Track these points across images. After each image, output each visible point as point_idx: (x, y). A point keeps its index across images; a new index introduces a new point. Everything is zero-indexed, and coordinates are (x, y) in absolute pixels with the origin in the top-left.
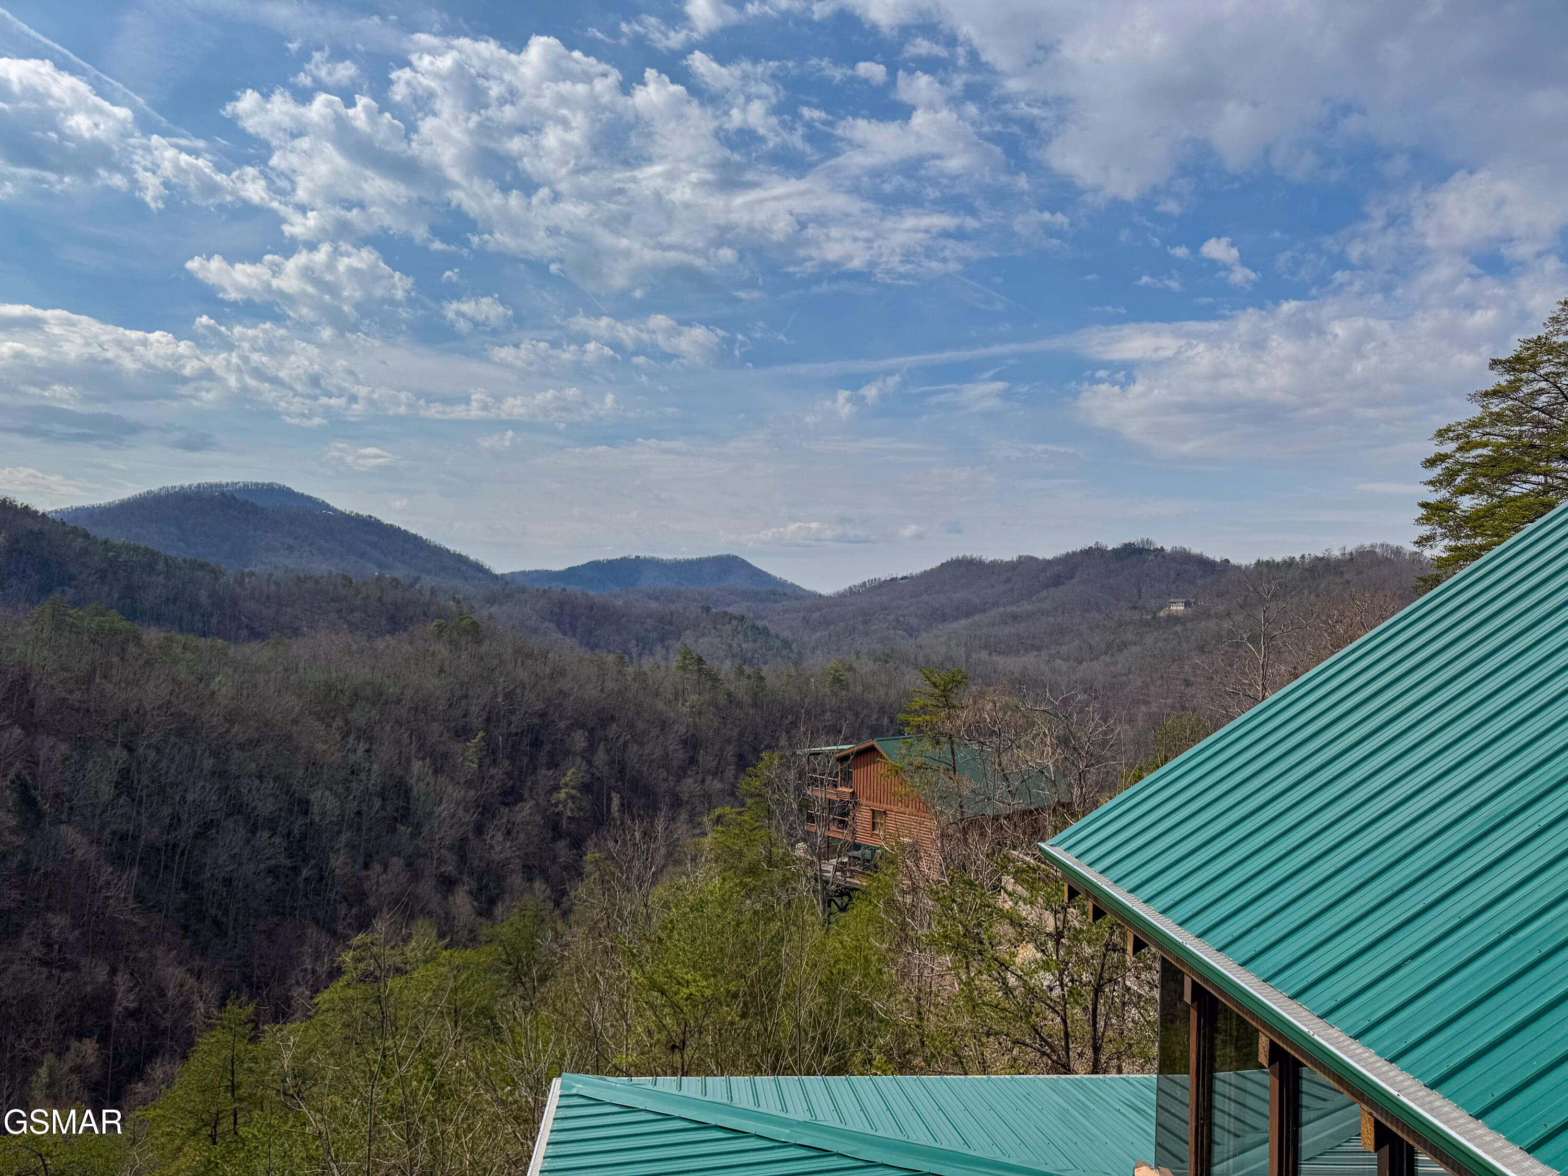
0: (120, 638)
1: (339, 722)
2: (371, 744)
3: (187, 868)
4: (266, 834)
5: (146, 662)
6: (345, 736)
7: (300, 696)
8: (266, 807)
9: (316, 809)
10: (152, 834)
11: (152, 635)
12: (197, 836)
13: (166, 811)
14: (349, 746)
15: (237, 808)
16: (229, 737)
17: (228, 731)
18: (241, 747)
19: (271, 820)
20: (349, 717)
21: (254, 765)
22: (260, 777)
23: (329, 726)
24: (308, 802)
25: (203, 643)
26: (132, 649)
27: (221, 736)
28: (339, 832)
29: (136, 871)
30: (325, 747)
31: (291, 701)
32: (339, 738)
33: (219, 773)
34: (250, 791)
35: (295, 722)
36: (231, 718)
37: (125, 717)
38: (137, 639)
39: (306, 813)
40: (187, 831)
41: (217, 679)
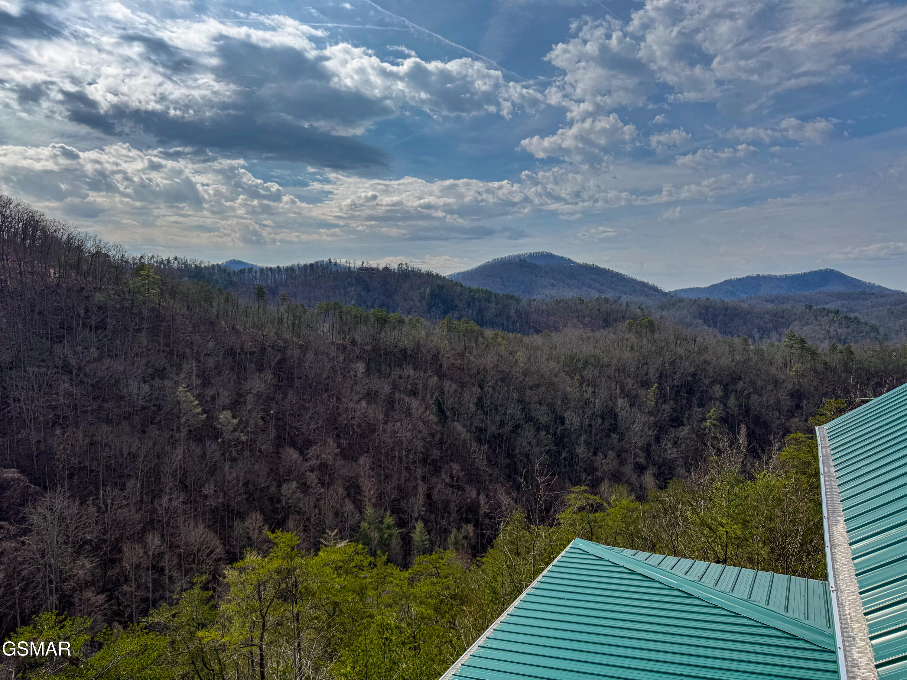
0: (475, 334)
1: (578, 376)
2: (595, 388)
3: (509, 447)
4: (544, 433)
5: (487, 346)
6: (581, 384)
7: (558, 362)
8: (544, 419)
9: (568, 422)
10: (492, 429)
11: (489, 332)
12: (513, 431)
13: (498, 418)
14: (584, 389)
15: (529, 419)
16: (524, 383)
17: (524, 380)
18: (531, 388)
19: (546, 426)
20: (583, 373)
21: (536, 398)
22: (540, 404)
23: (573, 378)
24: (564, 418)
25: (511, 335)
26: (480, 339)
27: (521, 382)
28: (580, 435)
29: (486, 446)
30: (571, 390)
31: (553, 364)
32: (578, 385)
33: (520, 401)
34: (535, 410)
35: (556, 376)
36: (525, 373)
37: (479, 372)
38: (482, 334)
39: (563, 423)
40: (508, 428)
41: (518, 354)
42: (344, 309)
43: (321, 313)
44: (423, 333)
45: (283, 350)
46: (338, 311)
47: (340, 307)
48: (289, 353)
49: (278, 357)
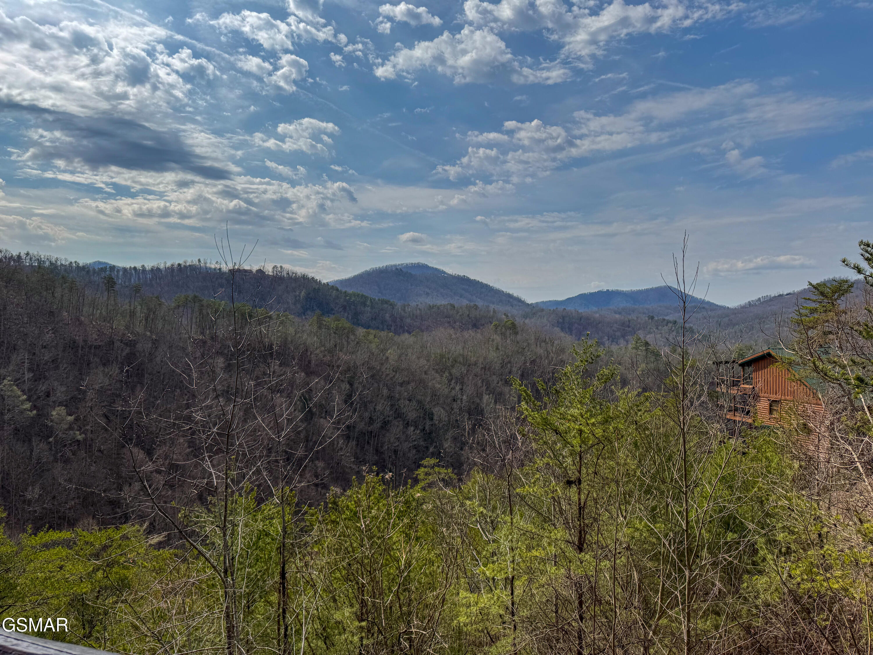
0: (346, 331)
1: (447, 374)
2: (463, 385)
3: (378, 444)
4: (412, 429)
5: (358, 343)
6: (450, 381)
7: (428, 361)
8: (412, 415)
9: (435, 418)
10: (361, 426)
11: (361, 331)
12: (382, 427)
13: (367, 415)
14: (451, 386)
15: (399, 415)
16: (394, 380)
17: (394, 376)
18: (401, 385)
19: (415, 422)
20: (452, 371)
21: (406, 394)
22: (410, 400)
23: (442, 376)
24: (432, 414)
25: (383, 334)
26: (352, 337)
27: (391, 379)
28: (447, 430)
29: (354, 443)
30: (439, 386)
31: (423, 362)
32: (447, 382)
33: (390, 397)
34: (404, 406)
35: (426, 373)
36: (396, 370)
37: (349, 369)
38: (353, 332)
39: (432, 419)
40: (377, 425)
41: (389, 351)
42: (205, 303)
43: (179, 306)
44: (291, 330)
45: (132, 344)
46: (197, 304)
47: (201, 301)
48: (139, 346)
49: (127, 350)
